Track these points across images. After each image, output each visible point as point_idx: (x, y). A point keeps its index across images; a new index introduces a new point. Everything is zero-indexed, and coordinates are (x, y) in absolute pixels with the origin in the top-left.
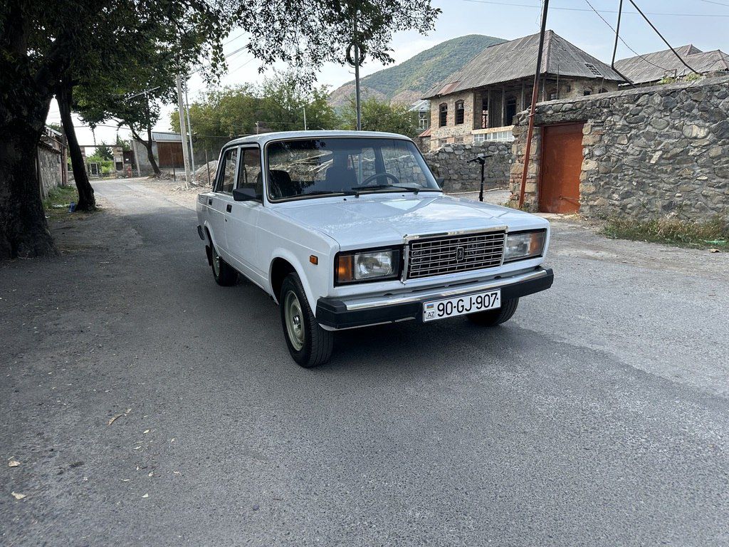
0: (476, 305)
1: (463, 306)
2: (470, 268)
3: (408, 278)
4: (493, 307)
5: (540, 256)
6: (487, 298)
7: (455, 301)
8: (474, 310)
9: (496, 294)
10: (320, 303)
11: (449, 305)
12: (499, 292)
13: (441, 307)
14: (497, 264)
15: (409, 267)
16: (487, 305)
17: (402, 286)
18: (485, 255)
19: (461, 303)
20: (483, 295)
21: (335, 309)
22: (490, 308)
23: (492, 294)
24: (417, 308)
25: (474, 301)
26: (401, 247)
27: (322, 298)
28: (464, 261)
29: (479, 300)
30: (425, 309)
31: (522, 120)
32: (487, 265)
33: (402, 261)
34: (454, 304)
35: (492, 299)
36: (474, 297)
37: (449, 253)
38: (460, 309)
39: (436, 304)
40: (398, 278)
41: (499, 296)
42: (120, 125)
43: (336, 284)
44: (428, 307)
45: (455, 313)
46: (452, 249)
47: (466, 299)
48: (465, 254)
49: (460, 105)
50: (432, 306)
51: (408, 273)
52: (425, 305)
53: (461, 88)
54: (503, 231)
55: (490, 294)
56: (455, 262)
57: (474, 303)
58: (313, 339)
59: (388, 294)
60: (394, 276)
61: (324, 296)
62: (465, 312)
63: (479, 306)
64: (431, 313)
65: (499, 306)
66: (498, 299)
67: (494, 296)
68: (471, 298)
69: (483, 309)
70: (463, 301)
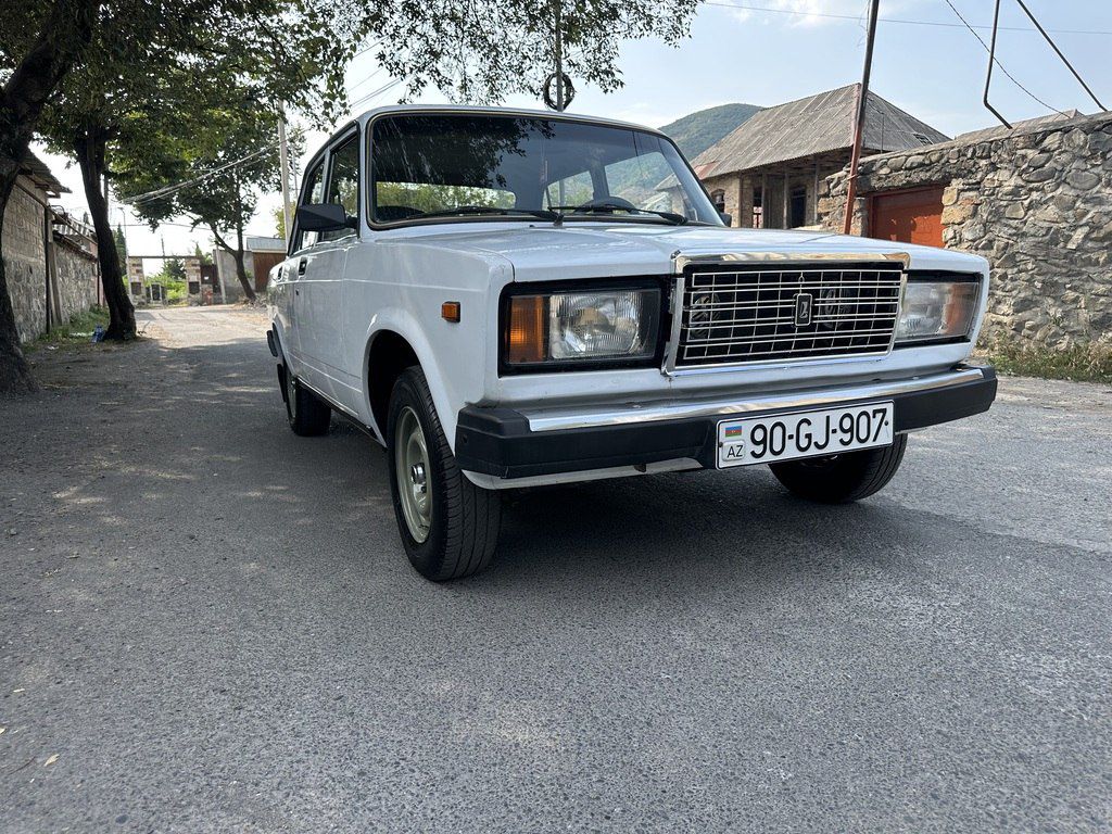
0: (840, 435)
1: (809, 436)
3: (680, 362)
4: (878, 443)
5: (964, 339)
6: (864, 419)
7: (791, 422)
8: (834, 447)
9: (884, 412)
10: (463, 417)
11: (778, 431)
12: (890, 408)
13: (759, 435)
14: (880, 343)
15: (684, 333)
16: (863, 436)
17: (663, 384)
18: (857, 317)
19: (805, 429)
20: (855, 412)
21: (498, 428)
22: (870, 444)
23: (875, 412)
24: (699, 437)
25: (834, 425)
26: (664, 282)
27: (470, 405)
28: (812, 328)
29: (847, 424)
30: (722, 436)
31: (834, 187)
32: (859, 346)
33: (667, 319)
34: (791, 430)
35: (875, 423)
36: (836, 416)
37: (782, 304)
38: (804, 443)
39: (747, 426)
40: (656, 362)
41: (890, 416)
42: (196, 223)
43: (505, 369)
44: (729, 432)
45: (791, 452)
46: (786, 295)
47: (818, 419)
48: (815, 311)
49: (718, 198)
50: (738, 431)
51: (681, 351)
52: (722, 428)
53: (720, 172)
54: (899, 265)
55: (870, 409)
56: (790, 329)
57: (834, 431)
58: (451, 513)
59: (629, 403)
60: (646, 357)
61: (475, 400)
62: (813, 451)
63: (846, 437)
64: (736, 451)
65: (890, 441)
66: (887, 424)
67: (879, 416)
68: (828, 417)
69: (855, 445)
70: (809, 423)
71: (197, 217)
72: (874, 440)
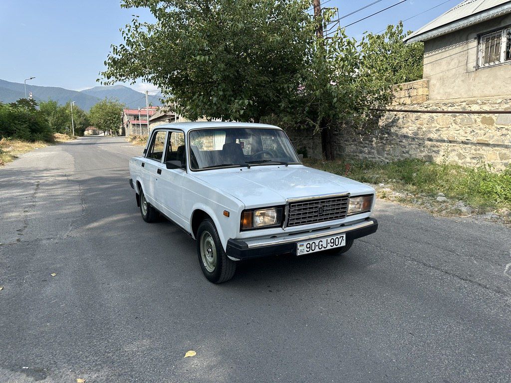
0: (330, 244)
1: (322, 245)
2: (326, 219)
3: (287, 226)
4: (341, 246)
5: (369, 211)
6: (337, 239)
7: (317, 242)
8: (329, 247)
9: (343, 237)
10: (229, 242)
11: (313, 244)
12: (344, 236)
13: (308, 246)
14: (343, 217)
15: (288, 219)
16: (337, 244)
17: (283, 231)
18: (335, 211)
19: (321, 243)
20: (334, 238)
21: (240, 247)
22: (339, 246)
23: (340, 237)
24: (293, 246)
25: (329, 241)
26: (283, 206)
27: (231, 239)
28: (323, 215)
29: (332, 241)
30: (298, 247)
32: (337, 218)
33: (284, 216)
34: (317, 244)
35: (340, 240)
36: (329, 239)
37: (314, 210)
38: (320, 247)
39: (305, 244)
40: (281, 226)
41: (345, 238)
43: (241, 230)
44: (300, 246)
45: (317, 250)
46: (316, 207)
47: (324, 240)
48: (324, 211)
50: (303, 245)
51: (288, 223)
52: (299, 245)
54: (348, 196)
56: (317, 216)
58: (223, 268)
59: (274, 237)
60: (278, 225)
61: (233, 238)
62: (323, 249)
63: (332, 245)
64: (302, 250)
65: (345, 245)
66: (344, 240)
68: (327, 240)
69: (335, 247)
70: (322, 241)
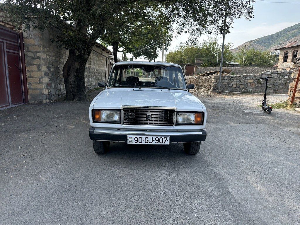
0: (155, 141)
1: (148, 141)
3: (124, 124)
4: (165, 144)
5: (202, 125)
6: (161, 139)
7: (144, 138)
8: (154, 143)
9: (167, 138)
11: (140, 139)
13: (136, 139)
14: (171, 124)
15: (123, 119)
16: (161, 142)
19: (147, 139)
20: (159, 137)
22: (163, 144)
24: (124, 137)
28: (152, 120)
29: (157, 139)
30: (128, 138)
32: (166, 124)
35: (164, 140)
36: (154, 138)
37: (144, 116)
38: (146, 142)
39: (134, 137)
40: (120, 123)
43: (94, 122)
44: (130, 138)
45: (143, 143)
46: (145, 114)
47: (150, 138)
48: (152, 117)
49: (295, 53)
50: (132, 138)
51: (124, 122)
52: (128, 137)
53: (296, 45)
54: (174, 110)
55: (163, 137)
56: (145, 120)
57: (154, 140)
62: (148, 143)
63: (157, 142)
64: (131, 141)
65: (168, 144)
66: (167, 140)
67: (165, 139)
68: (152, 138)
69: (159, 143)
70: (148, 138)
71: (145, 57)
72: (164, 143)
